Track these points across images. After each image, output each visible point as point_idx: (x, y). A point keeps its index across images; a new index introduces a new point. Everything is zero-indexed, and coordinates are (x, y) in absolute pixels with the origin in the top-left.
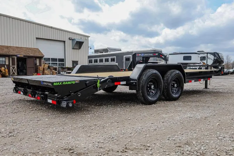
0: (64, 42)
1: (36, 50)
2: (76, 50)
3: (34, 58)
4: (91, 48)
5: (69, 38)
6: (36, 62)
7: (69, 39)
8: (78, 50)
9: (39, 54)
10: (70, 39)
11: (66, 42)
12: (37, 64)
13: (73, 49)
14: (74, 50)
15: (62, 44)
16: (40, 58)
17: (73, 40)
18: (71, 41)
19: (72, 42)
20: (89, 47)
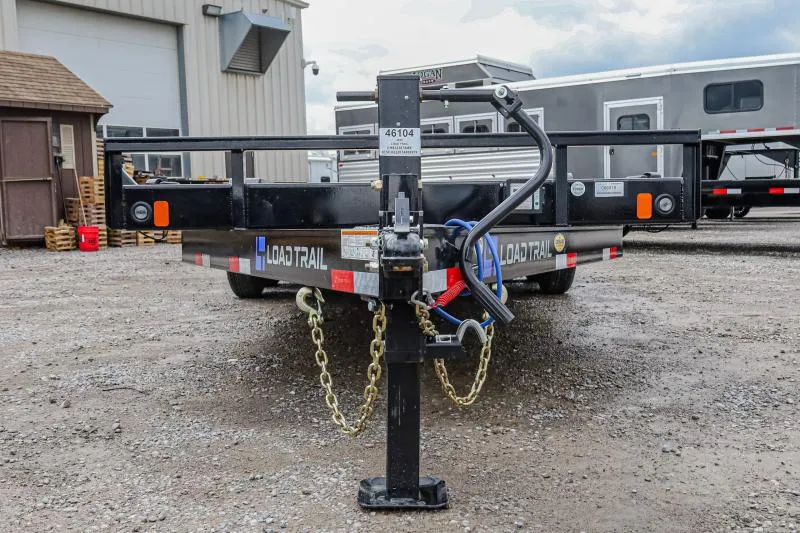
0: (178, 28)
1: (43, 65)
2: (241, 80)
3: (49, 120)
4: (316, 72)
5: (205, 7)
6: (59, 149)
7: (205, 14)
8: (250, 80)
9: (77, 95)
10: (211, 11)
11: (187, 31)
12: (61, 160)
13: (229, 71)
14: (232, 78)
15: (167, 40)
16: (84, 118)
17: (222, 18)
18: (214, 25)
19: (221, 30)
20: (303, 64)
